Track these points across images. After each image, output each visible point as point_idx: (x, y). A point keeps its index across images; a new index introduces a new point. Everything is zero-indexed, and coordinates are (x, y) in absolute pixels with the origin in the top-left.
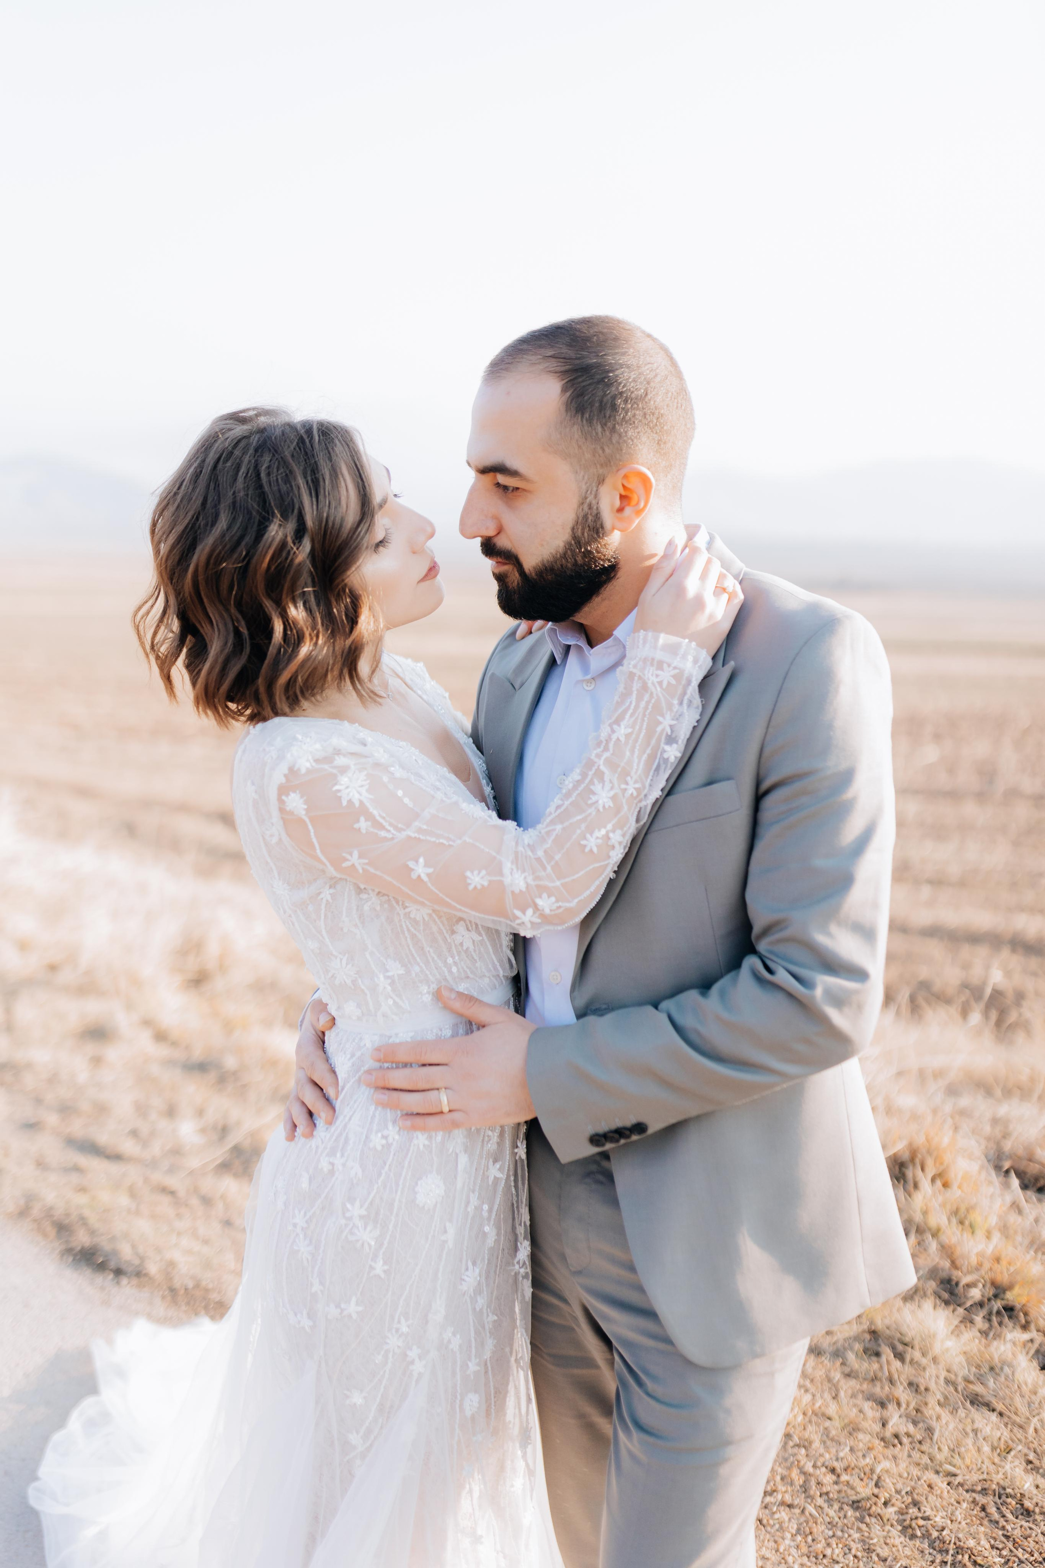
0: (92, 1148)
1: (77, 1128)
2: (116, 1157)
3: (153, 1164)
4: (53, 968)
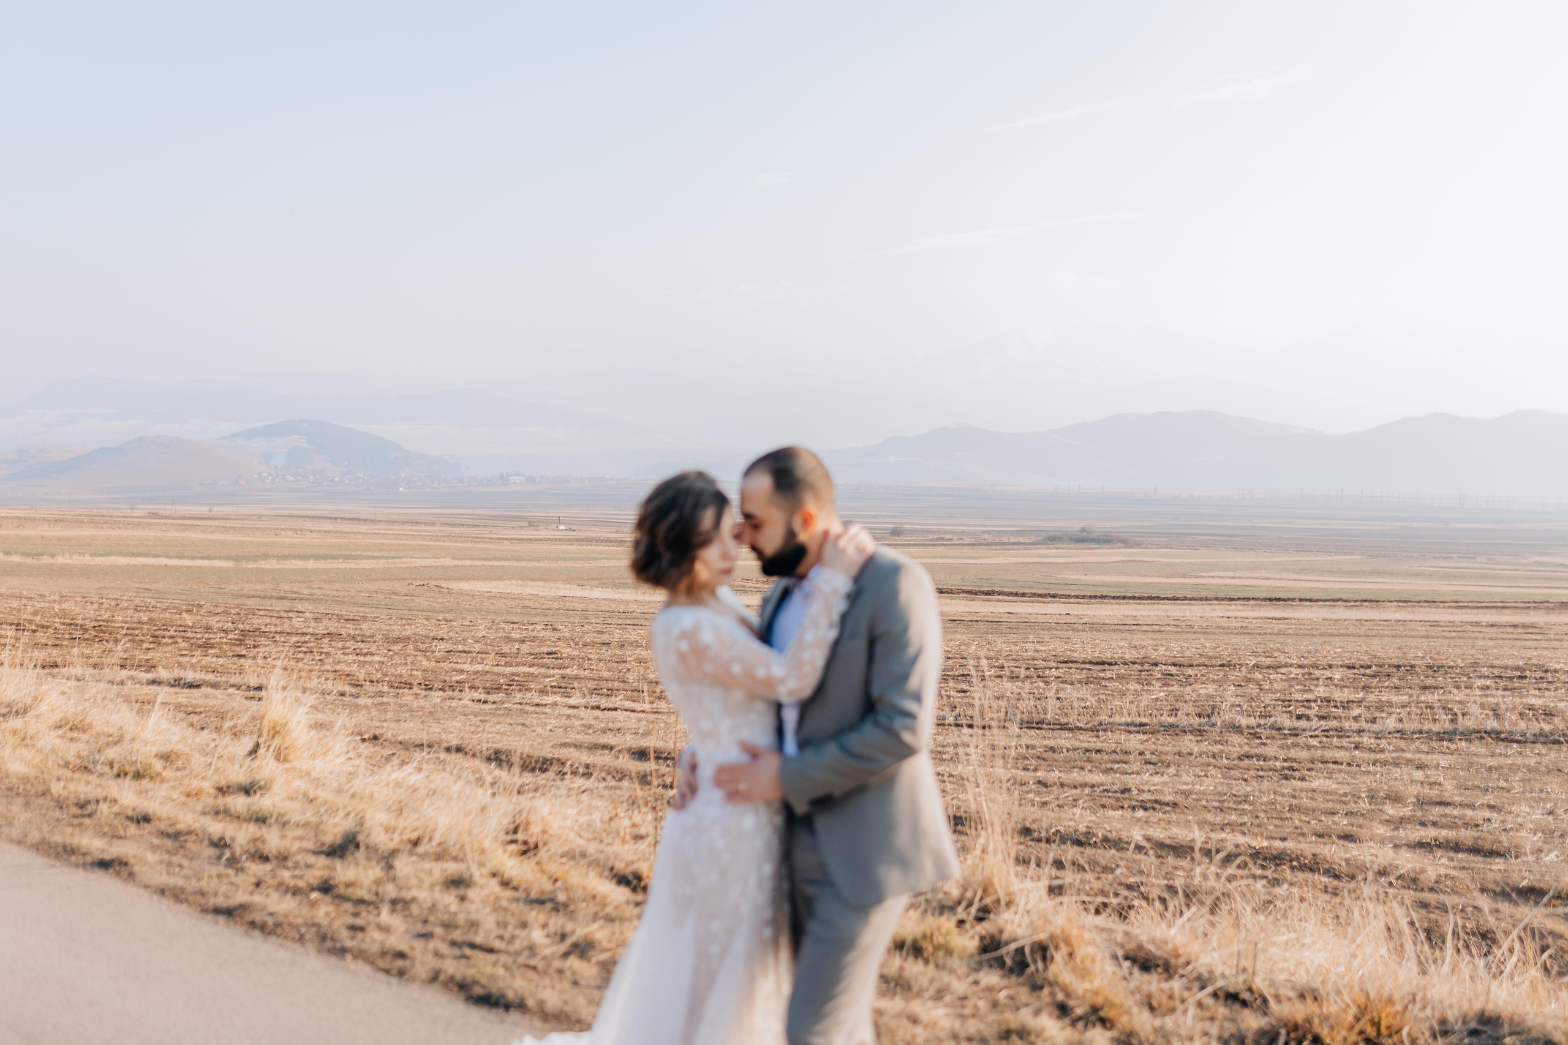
0: (473, 946)
1: (457, 935)
2: (491, 950)
3: (518, 953)
4: (416, 843)
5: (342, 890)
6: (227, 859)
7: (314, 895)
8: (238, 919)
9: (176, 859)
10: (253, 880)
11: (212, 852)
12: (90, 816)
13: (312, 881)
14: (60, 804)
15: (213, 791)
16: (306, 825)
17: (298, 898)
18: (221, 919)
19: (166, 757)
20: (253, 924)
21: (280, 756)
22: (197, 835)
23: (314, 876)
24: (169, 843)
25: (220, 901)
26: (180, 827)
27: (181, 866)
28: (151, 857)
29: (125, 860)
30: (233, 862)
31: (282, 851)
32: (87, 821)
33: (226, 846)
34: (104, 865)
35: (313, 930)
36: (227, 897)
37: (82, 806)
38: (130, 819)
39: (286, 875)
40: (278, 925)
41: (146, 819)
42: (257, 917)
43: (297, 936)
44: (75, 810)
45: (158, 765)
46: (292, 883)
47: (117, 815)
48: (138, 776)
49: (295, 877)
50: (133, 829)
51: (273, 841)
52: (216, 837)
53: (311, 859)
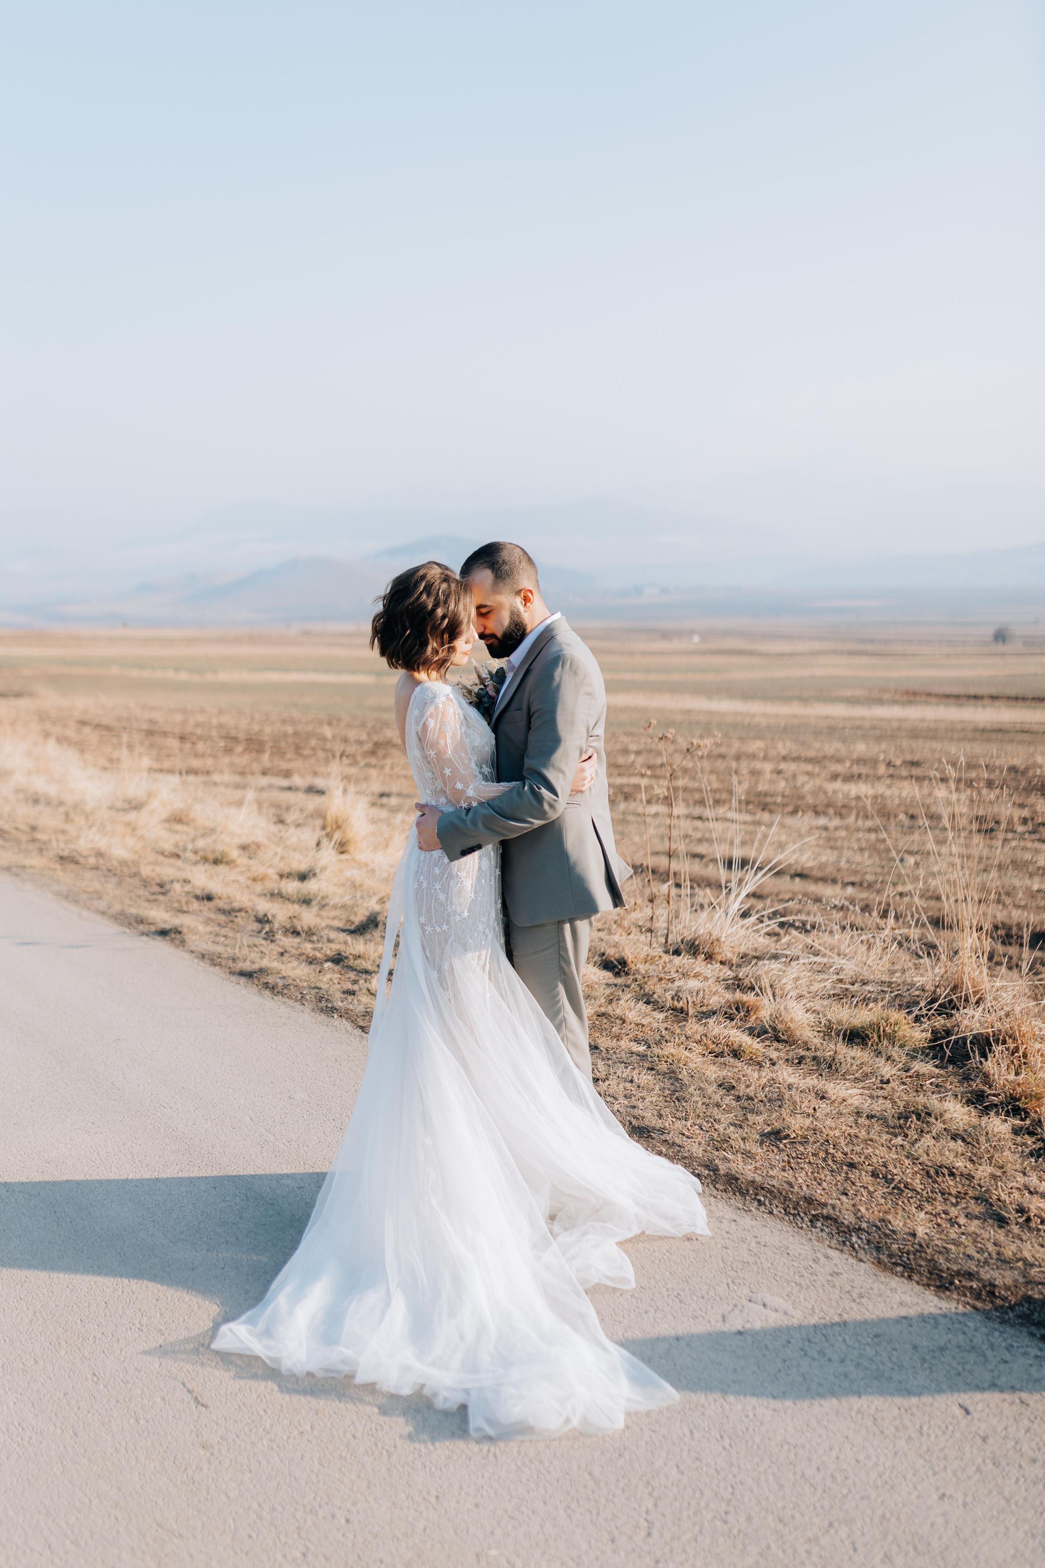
5: (351, 962)
6: (267, 933)
7: (328, 965)
8: (256, 981)
9: (223, 931)
10: (281, 950)
11: (256, 926)
12: (164, 894)
13: (328, 952)
14: (145, 883)
15: (276, 877)
16: (344, 907)
17: (313, 966)
18: (243, 980)
19: (244, 848)
20: (266, 985)
21: (342, 847)
22: (247, 912)
23: (330, 950)
24: (222, 918)
25: (247, 966)
26: (236, 905)
27: (225, 936)
28: (201, 928)
29: (180, 929)
30: (270, 936)
31: (312, 927)
32: (161, 898)
33: (268, 921)
34: (163, 933)
35: (313, 992)
36: (253, 962)
37: (161, 886)
38: (197, 898)
39: (308, 947)
40: (286, 986)
41: (209, 898)
42: (271, 980)
43: (299, 996)
44: (156, 889)
45: (234, 854)
46: (311, 953)
47: (188, 893)
48: (216, 862)
49: (315, 949)
50: (195, 905)
51: (308, 918)
52: (261, 914)
53: (333, 935)
